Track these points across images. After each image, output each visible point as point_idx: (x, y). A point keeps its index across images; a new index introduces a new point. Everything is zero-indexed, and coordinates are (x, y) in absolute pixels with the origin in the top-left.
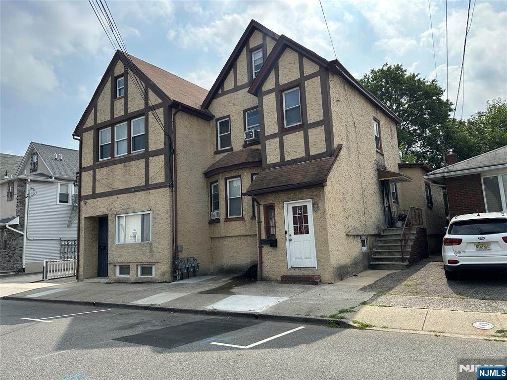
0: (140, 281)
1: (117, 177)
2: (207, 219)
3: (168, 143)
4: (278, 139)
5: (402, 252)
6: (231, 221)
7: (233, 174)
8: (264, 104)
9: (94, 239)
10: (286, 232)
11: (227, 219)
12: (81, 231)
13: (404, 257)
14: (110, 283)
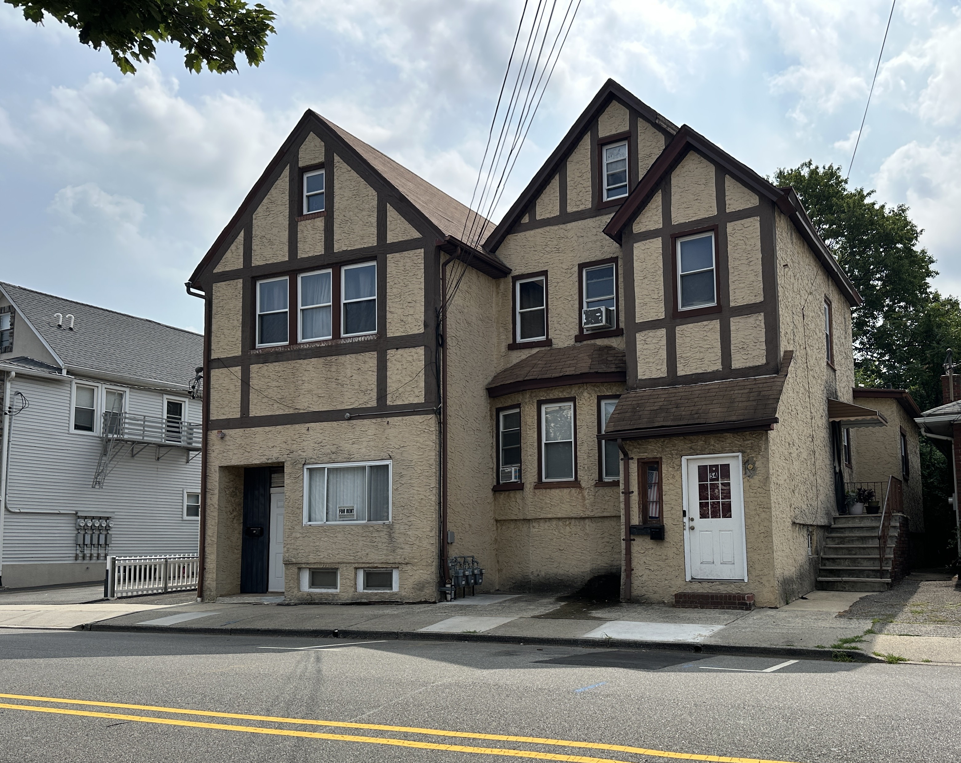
0: (363, 601)
1: (306, 386)
2: (491, 481)
3: (433, 324)
4: (662, 332)
5: (881, 560)
6: (551, 488)
7: (556, 394)
8: (635, 258)
9: (235, 513)
10: (684, 512)
11: (540, 485)
12: (208, 496)
13: (884, 568)
14: (288, 605)
